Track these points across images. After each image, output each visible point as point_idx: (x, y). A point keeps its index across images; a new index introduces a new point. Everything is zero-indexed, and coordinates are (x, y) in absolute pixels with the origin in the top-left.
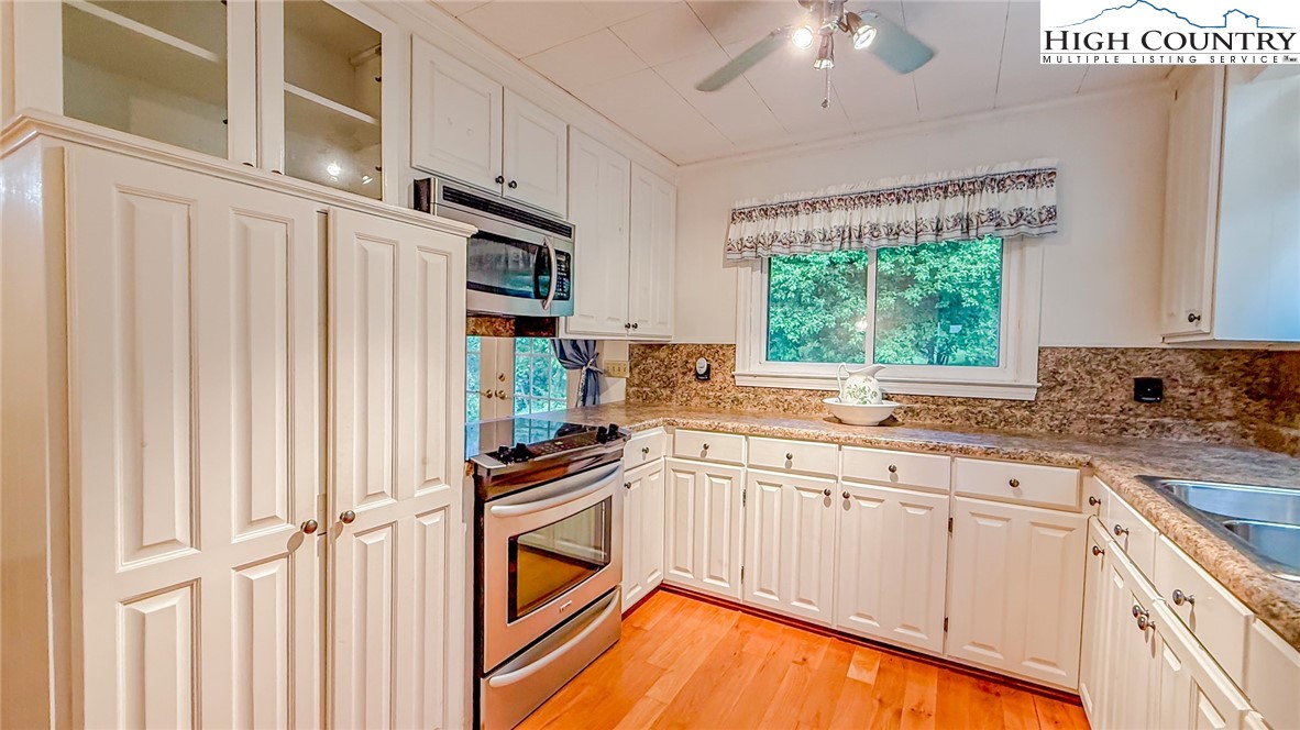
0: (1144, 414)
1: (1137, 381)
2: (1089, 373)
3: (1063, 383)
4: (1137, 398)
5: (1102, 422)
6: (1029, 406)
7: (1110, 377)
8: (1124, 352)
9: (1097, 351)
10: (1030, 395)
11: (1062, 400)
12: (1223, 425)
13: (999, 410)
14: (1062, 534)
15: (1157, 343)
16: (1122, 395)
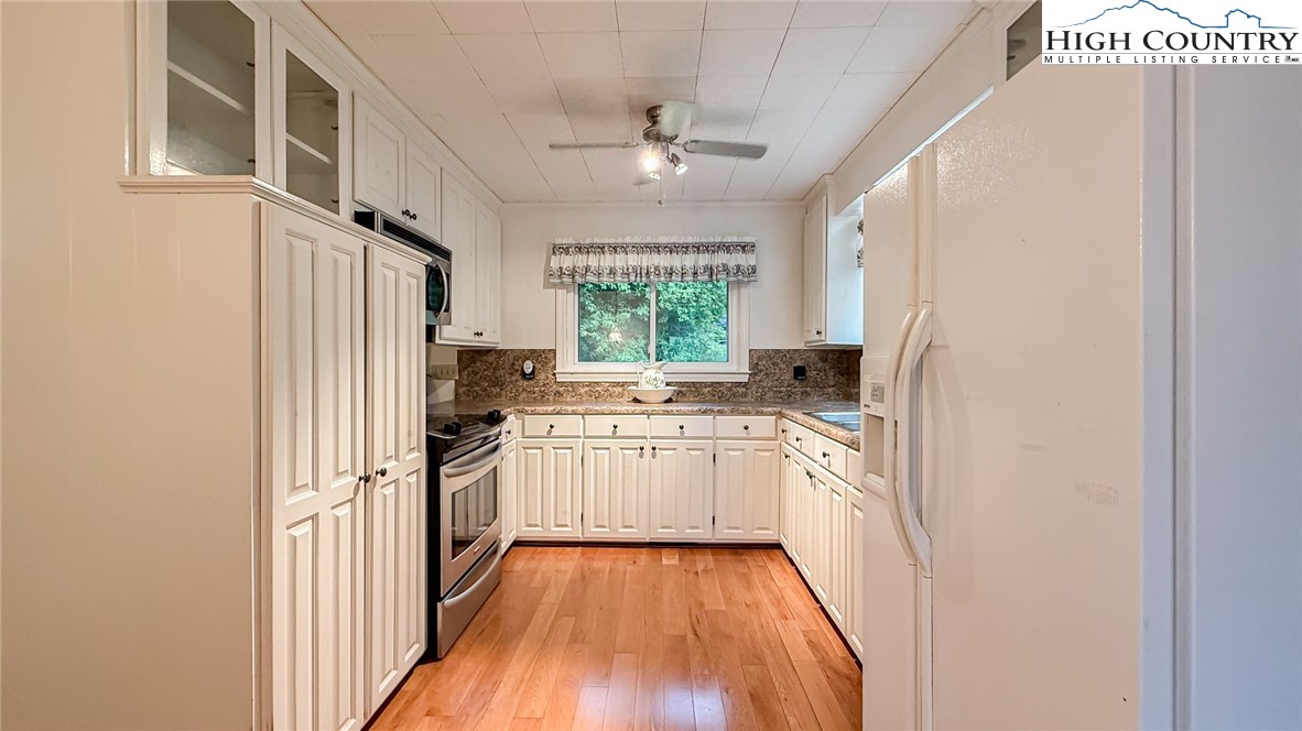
0: (798, 387)
1: (795, 368)
2: (773, 364)
3: (762, 371)
4: (795, 378)
5: (781, 392)
6: (745, 385)
7: (783, 366)
8: (788, 351)
9: (777, 351)
10: (745, 379)
11: (761, 381)
12: (830, 390)
13: (730, 389)
14: (769, 454)
15: (801, 346)
16: (788, 376)
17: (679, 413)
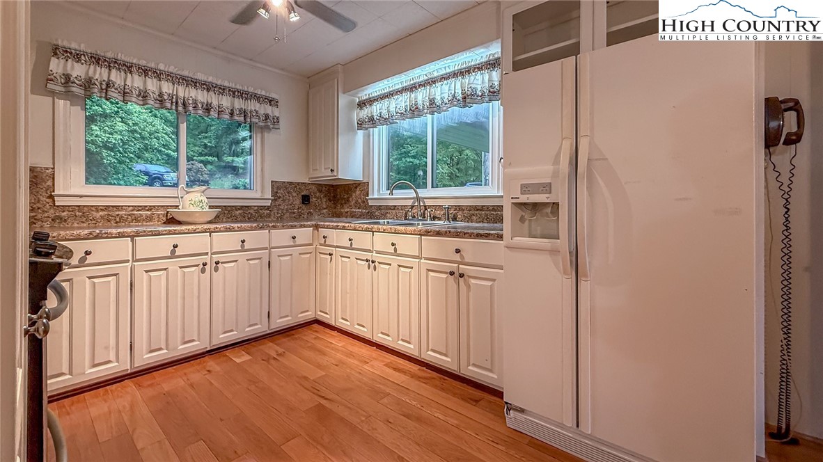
0: (305, 209)
1: (303, 196)
2: (288, 193)
3: (280, 197)
4: (303, 203)
5: (294, 213)
6: (268, 208)
7: (294, 194)
8: (298, 184)
9: (291, 183)
10: (268, 203)
11: (280, 205)
12: (325, 211)
13: (257, 211)
15: (307, 181)
16: (298, 202)
17: (240, 230)
